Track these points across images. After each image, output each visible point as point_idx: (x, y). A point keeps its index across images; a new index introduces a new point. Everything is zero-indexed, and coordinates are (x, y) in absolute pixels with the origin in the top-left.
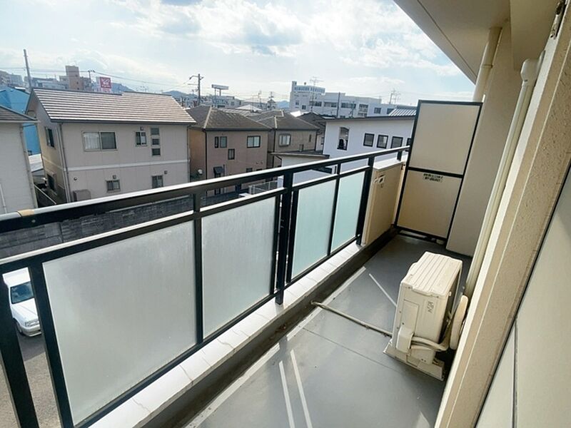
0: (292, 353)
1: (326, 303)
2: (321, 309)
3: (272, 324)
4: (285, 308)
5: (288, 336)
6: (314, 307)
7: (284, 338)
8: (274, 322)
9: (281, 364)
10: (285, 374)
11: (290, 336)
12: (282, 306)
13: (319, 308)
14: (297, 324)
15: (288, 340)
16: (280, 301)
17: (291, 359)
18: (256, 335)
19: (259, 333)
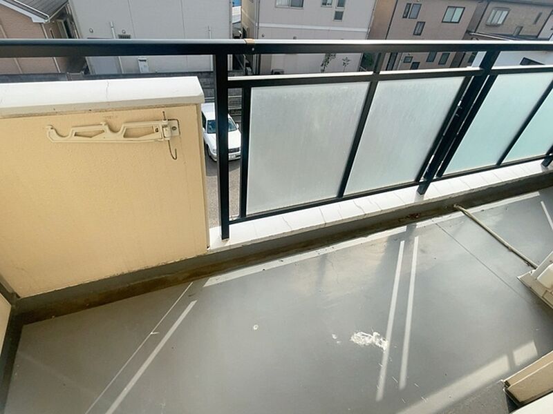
0: (416, 239)
1: (471, 211)
2: (463, 215)
3: (406, 208)
4: (425, 199)
5: (417, 224)
6: (456, 210)
7: (414, 224)
8: (409, 207)
9: (402, 243)
10: (404, 251)
11: (420, 225)
12: (423, 197)
13: (461, 212)
14: (431, 218)
15: (417, 227)
16: (422, 191)
17: (413, 243)
18: (388, 211)
19: (391, 211)
